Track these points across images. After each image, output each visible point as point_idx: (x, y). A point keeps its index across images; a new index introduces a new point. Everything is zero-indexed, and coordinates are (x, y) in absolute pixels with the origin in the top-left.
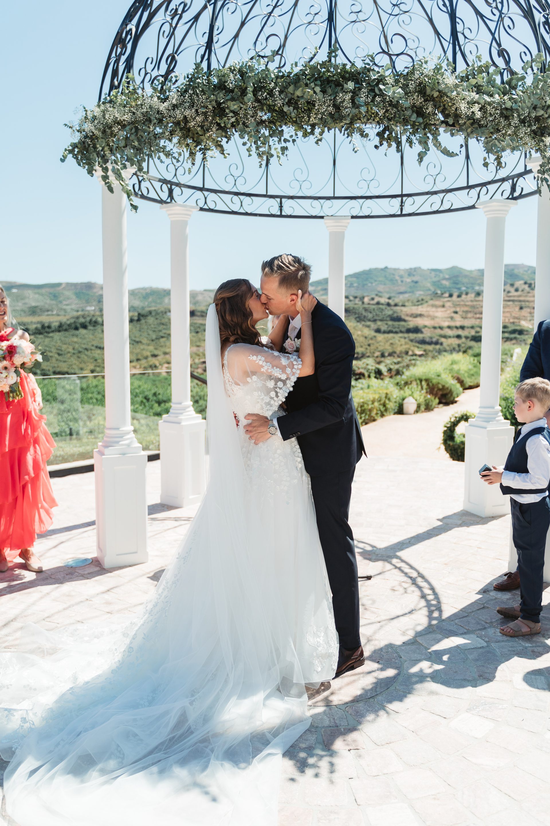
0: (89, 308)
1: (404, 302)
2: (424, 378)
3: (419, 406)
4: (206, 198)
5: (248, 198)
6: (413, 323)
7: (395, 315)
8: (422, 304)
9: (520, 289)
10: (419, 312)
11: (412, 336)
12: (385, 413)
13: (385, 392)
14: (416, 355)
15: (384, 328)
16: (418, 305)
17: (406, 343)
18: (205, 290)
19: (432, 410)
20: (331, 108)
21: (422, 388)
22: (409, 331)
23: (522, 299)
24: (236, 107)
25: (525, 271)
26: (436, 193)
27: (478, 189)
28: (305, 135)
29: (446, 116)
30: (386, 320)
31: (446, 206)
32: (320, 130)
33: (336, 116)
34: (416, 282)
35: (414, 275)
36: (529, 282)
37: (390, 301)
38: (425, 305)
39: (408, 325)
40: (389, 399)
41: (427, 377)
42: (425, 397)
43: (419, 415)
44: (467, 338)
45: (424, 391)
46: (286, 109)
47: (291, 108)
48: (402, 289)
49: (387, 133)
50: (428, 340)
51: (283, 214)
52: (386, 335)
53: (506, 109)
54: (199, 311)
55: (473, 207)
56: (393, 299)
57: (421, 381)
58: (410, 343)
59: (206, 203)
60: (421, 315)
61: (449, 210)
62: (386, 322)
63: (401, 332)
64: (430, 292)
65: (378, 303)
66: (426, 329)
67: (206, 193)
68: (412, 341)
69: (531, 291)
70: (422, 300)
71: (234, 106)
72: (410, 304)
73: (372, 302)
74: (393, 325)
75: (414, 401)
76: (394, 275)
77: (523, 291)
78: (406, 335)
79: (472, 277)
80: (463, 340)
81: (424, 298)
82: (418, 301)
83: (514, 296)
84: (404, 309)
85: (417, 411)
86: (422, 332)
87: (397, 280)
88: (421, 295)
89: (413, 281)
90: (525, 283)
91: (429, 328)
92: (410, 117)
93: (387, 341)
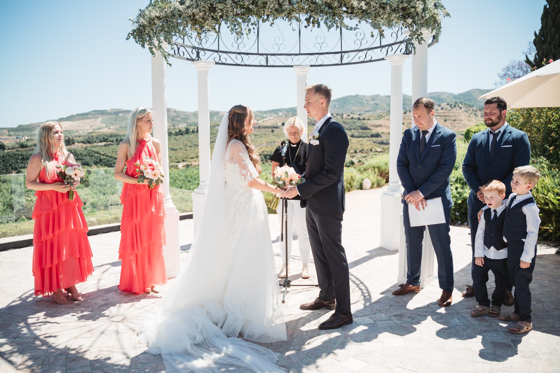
1: (370, 117)
2: (376, 166)
3: (373, 184)
4: (220, 57)
5: (246, 56)
6: (375, 131)
7: (364, 126)
8: (381, 118)
9: (444, 108)
10: (379, 124)
11: (375, 139)
12: (351, 189)
13: (350, 175)
14: (377, 152)
15: (356, 134)
16: (378, 119)
17: (371, 144)
19: (382, 186)
20: (276, 6)
21: (375, 173)
22: (372, 136)
23: (446, 114)
24: (221, 7)
25: (447, 96)
26: (362, 50)
27: (387, 48)
28: (264, 21)
29: (348, 8)
30: (358, 129)
31: (368, 59)
32: (272, 18)
33: (280, 10)
34: (377, 104)
35: (375, 100)
36: (450, 103)
37: (360, 117)
38: (383, 119)
39: (372, 132)
40: (353, 180)
41: (378, 166)
42: (377, 178)
43: (373, 190)
45: (377, 174)
46: (251, 7)
47: (254, 6)
48: (368, 109)
49: (312, 19)
50: (385, 141)
51: (269, 64)
52: (358, 139)
53: (383, 3)
55: (383, 59)
56: (362, 115)
57: (374, 168)
58: (374, 144)
59: (220, 59)
60: (380, 126)
61: (370, 61)
62: (357, 130)
63: (368, 137)
64: (386, 111)
65: (352, 118)
66: (384, 134)
67: (220, 54)
68: (374, 142)
69: (452, 109)
70: (381, 116)
71: (220, 6)
72: (373, 118)
73: (348, 117)
74: (362, 132)
75: (369, 181)
76: (362, 99)
77: (446, 109)
78: (371, 139)
81: (381, 114)
82: (378, 117)
83: (440, 113)
84: (369, 121)
85: (372, 188)
86: (381, 137)
87: (364, 103)
88: (380, 112)
89: (375, 104)
90: (448, 104)
91: (386, 134)
92: (324, 9)
93: (358, 143)
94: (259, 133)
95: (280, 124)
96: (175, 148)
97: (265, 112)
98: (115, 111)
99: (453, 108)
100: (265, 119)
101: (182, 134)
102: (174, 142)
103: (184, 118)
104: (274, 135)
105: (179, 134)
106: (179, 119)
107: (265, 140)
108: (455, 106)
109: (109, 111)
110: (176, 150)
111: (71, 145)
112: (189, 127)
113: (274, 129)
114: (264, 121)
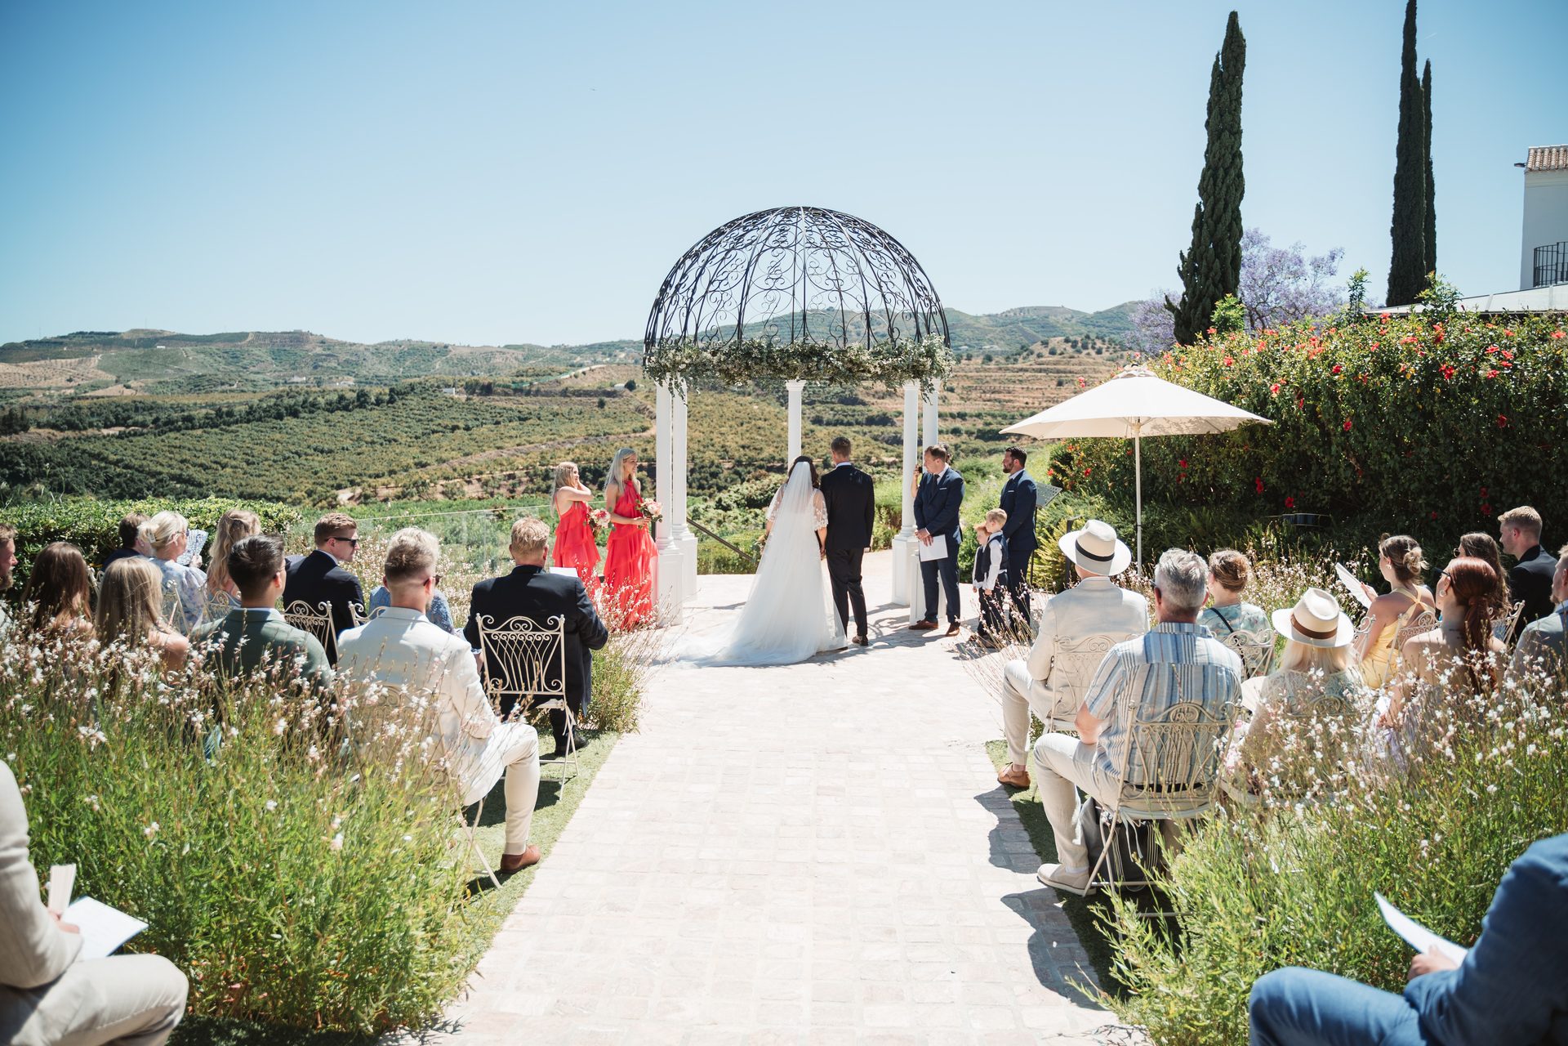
0: (296, 379)
6: (877, 407)
7: (848, 393)
9: (1058, 352)
11: (876, 430)
14: (883, 464)
15: (828, 416)
17: (866, 444)
18: (507, 347)
22: (871, 421)
23: (1061, 366)
25: (1067, 319)
30: (832, 403)
36: (1072, 338)
39: (870, 411)
44: (969, 433)
52: (832, 429)
54: (499, 386)
58: (873, 442)
62: (831, 406)
63: (858, 423)
66: (894, 418)
68: (875, 439)
69: (1076, 355)
74: (843, 411)
76: (843, 321)
77: (1061, 354)
78: (866, 429)
79: (977, 329)
80: (964, 437)
83: (1048, 363)
86: (893, 424)
90: (1067, 341)
94: (565, 410)
95: (620, 385)
96: (326, 447)
97: (579, 351)
98: (142, 335)
99: (1079, 352)
100: (580, 371)
101: (346, 408)
102: (325, 429)
103: (347, 361)
104: (607, 416)
105: (338, 409)
106: (333, 364)
107: (582, 427)
108: (1085, 347)
109: (125, 337)
110: (331, 451)
111: (16, 432)
112: (367, 388)
113: (606, 399)
114: (576, 376)
